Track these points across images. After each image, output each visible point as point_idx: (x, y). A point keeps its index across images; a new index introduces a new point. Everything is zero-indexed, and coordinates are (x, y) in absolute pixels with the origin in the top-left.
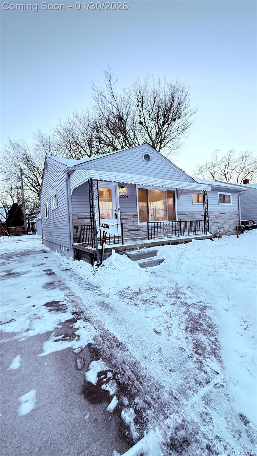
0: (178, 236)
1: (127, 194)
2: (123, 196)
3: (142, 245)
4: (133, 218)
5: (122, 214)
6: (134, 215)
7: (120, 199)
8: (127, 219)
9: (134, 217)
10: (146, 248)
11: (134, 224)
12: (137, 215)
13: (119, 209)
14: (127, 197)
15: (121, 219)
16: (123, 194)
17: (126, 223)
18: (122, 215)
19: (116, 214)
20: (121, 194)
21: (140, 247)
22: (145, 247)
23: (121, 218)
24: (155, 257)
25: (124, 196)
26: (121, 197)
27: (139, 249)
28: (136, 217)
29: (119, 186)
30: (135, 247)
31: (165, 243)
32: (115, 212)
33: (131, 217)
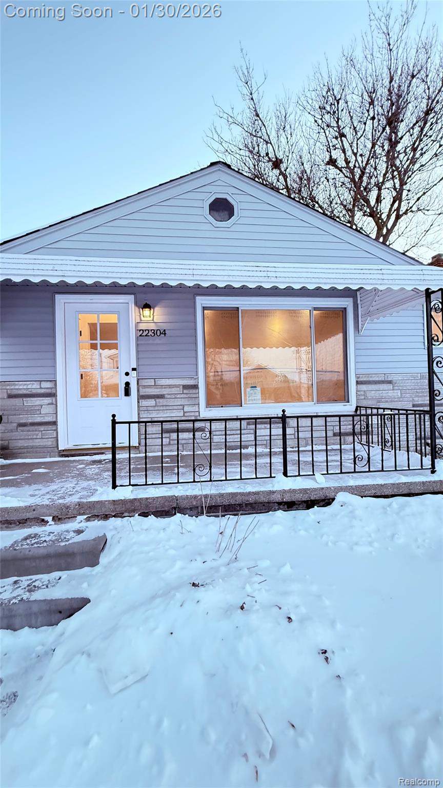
0: (271, 477)
1: (163, 327)
2: (150, 333)
4: (182, 396)
6: (185, 387)
7: (137, 339)
8: (161, 397)
9: (185, 391)
11: (184, 412)
12: (196, 387)
13: (134, 369)
14: (165, 334)
15: (141, 397)
16: (152, 326)
17: (156, 408)
18: (145, 387)
19: (127, 384)
20: (143, 326)
21: (55, 514)
23: (141, 394)
25: (155, 332)
26: (143, 335)
27: (51, 522)
28: (194, 391)
29: (136, 304)
30: (30, 516)
32: (127, 379)
33: (174, 390)
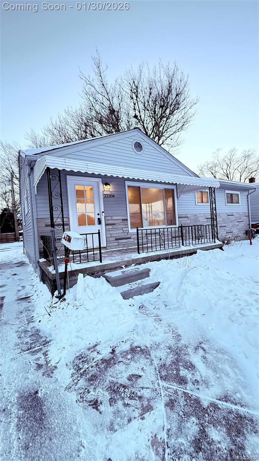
0: (180, 247)
1: (113, 193)
2: (108, 196)
3: (129, 261)
4: (122, 224)
5: (107, 218)
6: (123, 220)
7: (103, 199)
8: (114, 224)
9: (123, 222)
10: (135, 266)
11: (123, 231)
12: (127, 220)
13: (103, 212)
14: (114, 197)
15: (106, 225)
16: (109, 193)
17: (113, 229)
18: (108, 220)
19: (99, 219)
20: (105, 193)
21: (126, 264)
22: (133, 265)
23: (106, 223)
24: (147, 278)
25: (110, 196)
26: (106, 196)
27: (124, 268)
28: (126, 222)
29: (102, 183)
30: (118, 265)
31: (162, 257)
32: (99, 217)
33: (119, 221)
